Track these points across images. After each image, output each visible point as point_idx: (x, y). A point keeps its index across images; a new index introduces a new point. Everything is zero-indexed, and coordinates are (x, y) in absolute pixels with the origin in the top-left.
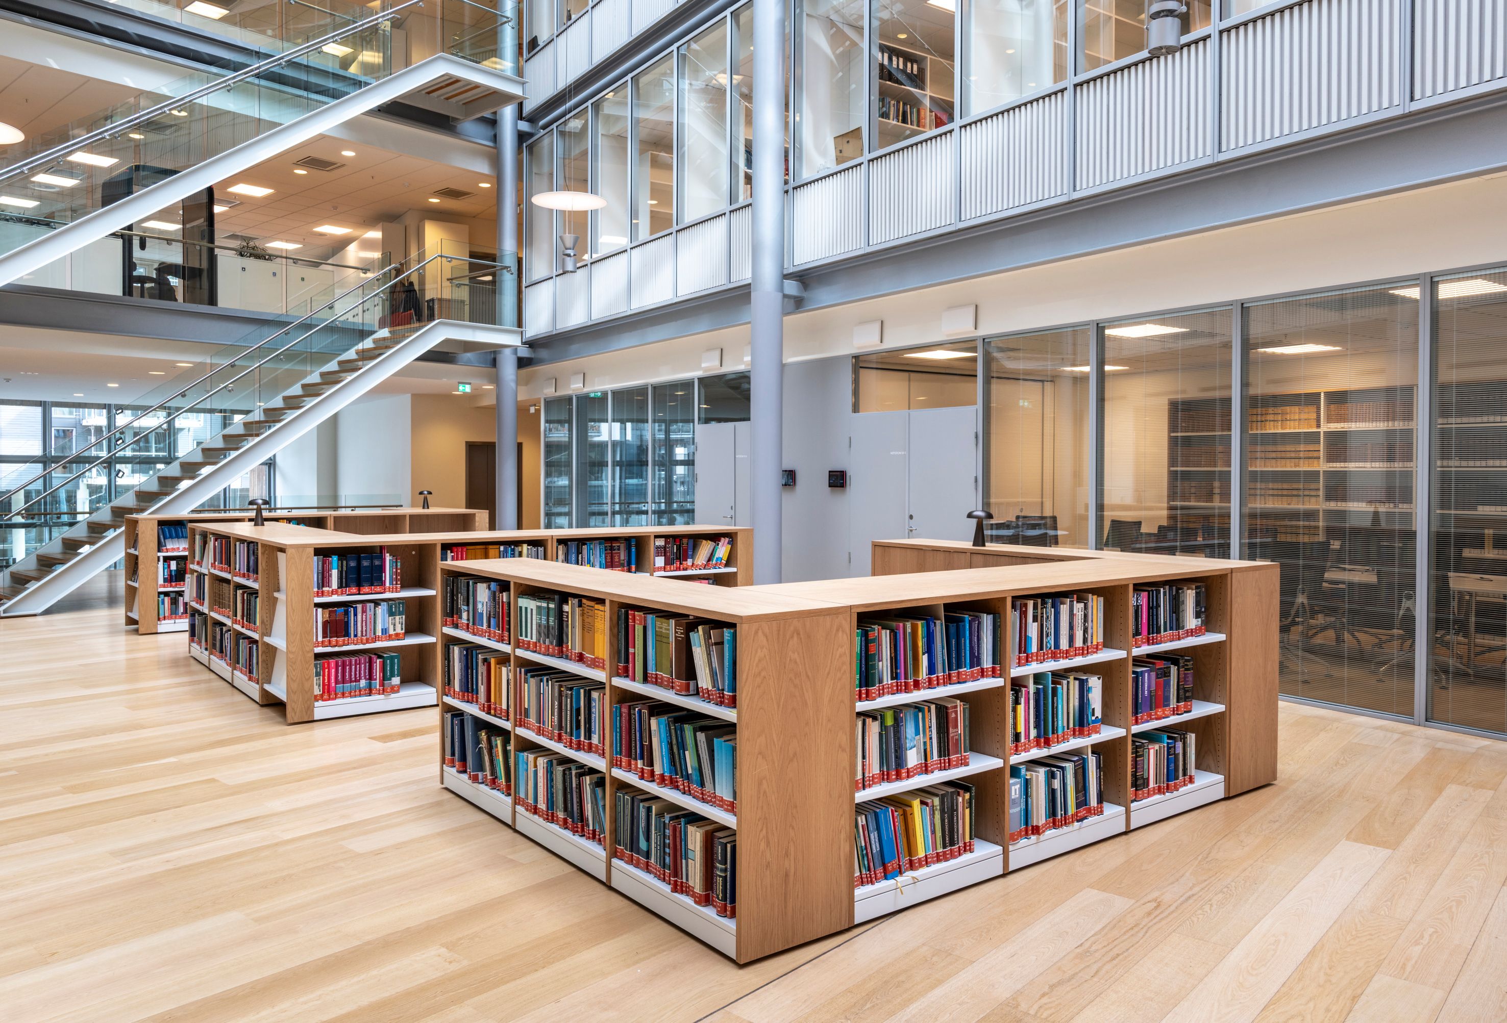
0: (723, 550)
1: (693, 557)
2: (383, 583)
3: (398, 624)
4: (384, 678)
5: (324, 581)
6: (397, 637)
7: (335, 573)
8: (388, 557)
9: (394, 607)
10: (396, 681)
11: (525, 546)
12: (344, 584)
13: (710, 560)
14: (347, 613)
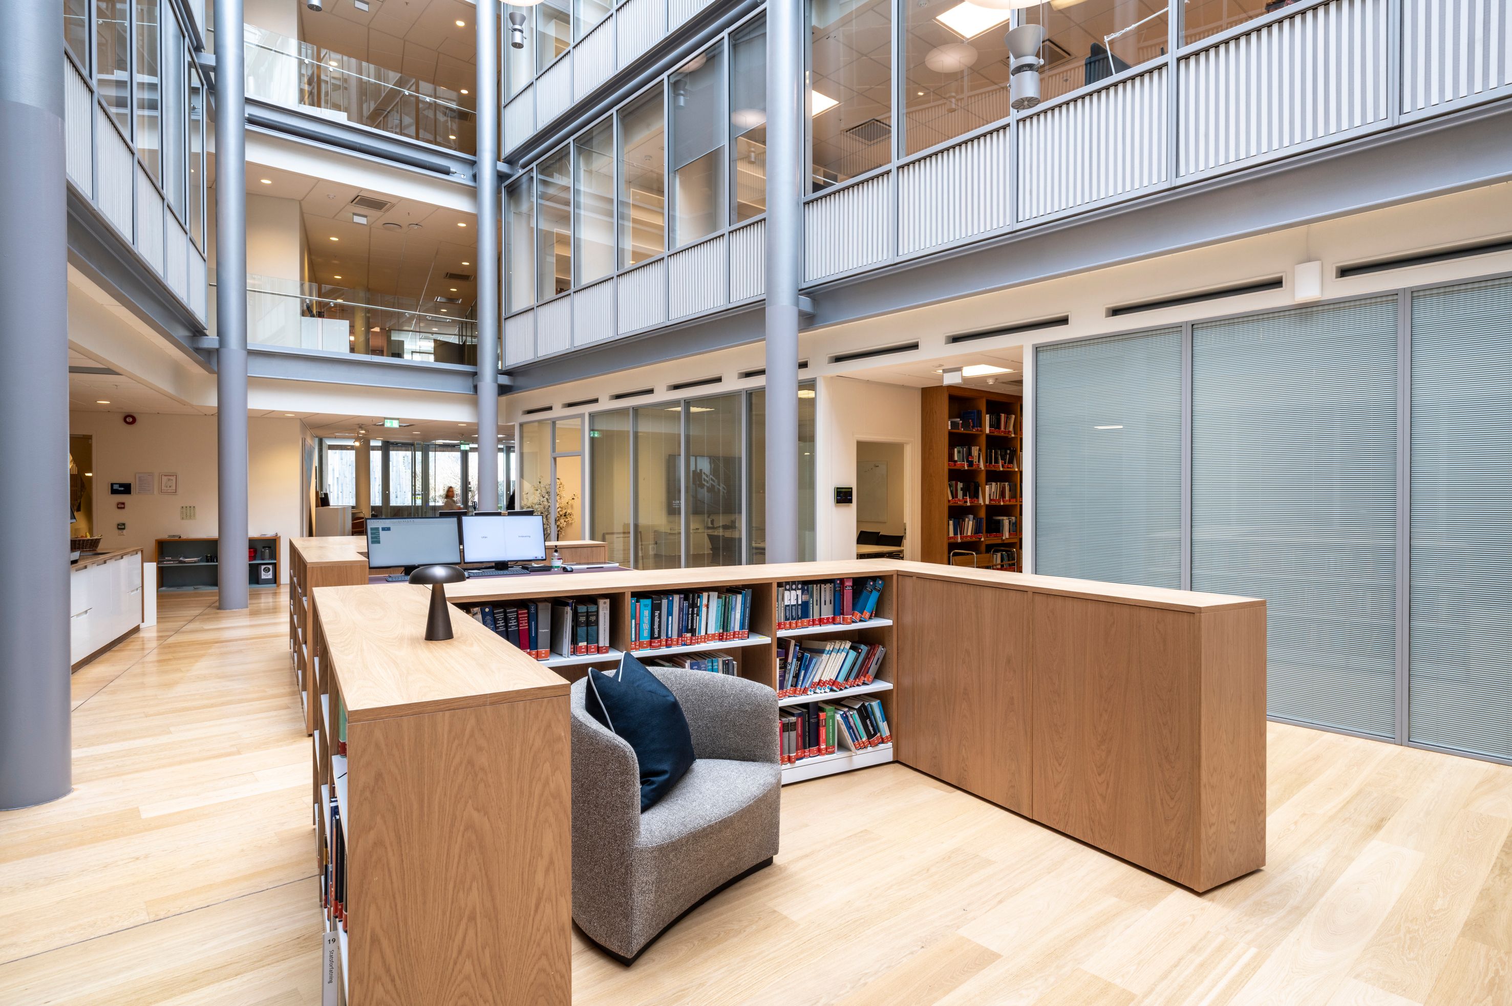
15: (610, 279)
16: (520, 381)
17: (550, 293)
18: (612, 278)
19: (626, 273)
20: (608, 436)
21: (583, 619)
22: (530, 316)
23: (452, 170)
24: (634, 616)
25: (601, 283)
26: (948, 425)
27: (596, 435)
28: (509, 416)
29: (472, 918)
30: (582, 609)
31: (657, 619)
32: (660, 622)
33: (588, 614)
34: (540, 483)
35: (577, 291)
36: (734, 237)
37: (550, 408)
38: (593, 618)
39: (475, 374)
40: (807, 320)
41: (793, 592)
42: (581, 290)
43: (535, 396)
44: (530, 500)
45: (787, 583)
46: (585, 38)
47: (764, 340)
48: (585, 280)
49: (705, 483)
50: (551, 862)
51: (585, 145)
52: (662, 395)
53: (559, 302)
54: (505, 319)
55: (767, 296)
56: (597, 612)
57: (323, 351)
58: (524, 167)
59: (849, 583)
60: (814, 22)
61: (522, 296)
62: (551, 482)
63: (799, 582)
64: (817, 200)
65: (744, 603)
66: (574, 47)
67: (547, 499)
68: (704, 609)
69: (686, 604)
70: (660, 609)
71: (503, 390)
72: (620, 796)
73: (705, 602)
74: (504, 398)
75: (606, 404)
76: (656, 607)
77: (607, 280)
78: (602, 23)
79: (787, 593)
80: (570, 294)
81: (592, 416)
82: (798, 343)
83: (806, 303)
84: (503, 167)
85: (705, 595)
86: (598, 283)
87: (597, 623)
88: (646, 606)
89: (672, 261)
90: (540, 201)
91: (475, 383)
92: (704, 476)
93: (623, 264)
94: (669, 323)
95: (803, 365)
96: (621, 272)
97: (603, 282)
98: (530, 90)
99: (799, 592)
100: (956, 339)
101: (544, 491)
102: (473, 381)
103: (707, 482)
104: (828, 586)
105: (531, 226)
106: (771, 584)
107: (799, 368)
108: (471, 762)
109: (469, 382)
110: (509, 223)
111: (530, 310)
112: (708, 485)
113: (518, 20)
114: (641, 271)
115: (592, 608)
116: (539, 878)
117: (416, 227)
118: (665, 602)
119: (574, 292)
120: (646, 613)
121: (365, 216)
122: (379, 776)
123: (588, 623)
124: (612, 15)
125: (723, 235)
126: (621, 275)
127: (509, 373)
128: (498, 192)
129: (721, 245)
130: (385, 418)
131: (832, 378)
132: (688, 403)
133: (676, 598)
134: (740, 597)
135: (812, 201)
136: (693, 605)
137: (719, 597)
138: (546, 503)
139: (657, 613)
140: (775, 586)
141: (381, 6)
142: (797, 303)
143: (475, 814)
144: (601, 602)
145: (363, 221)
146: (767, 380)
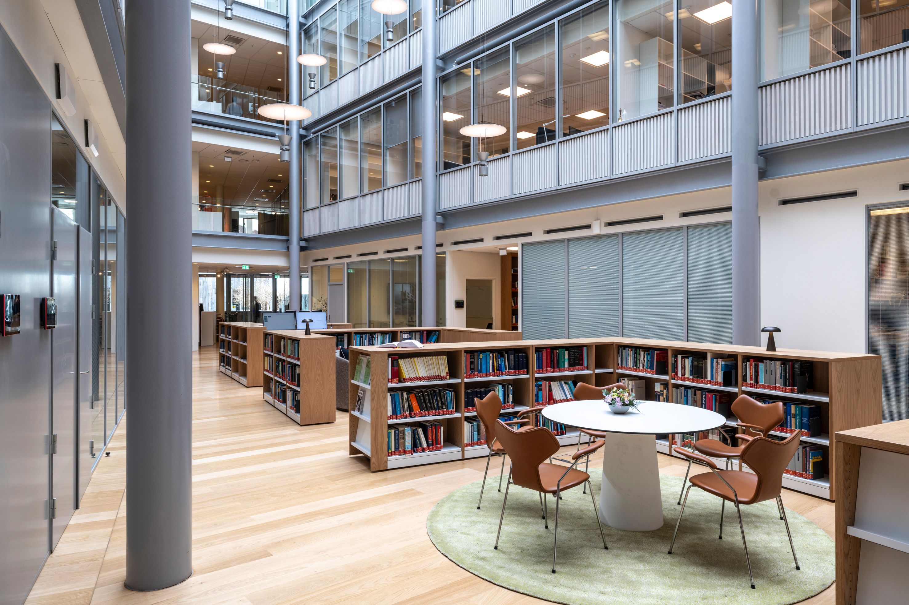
15: (357, 197)
16: (312, 244)
17: (327, 200)
18: (358, 197)
19: (364, 195)
20: (357, 271)
21: (340, 340)
22: (317, 211)
23: (277, 134)
24: (355, 339)
25: (352, 198)
26: (511, 271)
27: (352, 272)
28: (305, 263)
29: (319, 375)
30: (339, 337)
31: (361, 341)
32: (362, 341)
33: (341, 338)
34: (322, 298)
35: (341, 201)
36: (412, 185)
37: (327, 259)
38: (343, 340)
39: (288, 240)
40: (441, 227)
41: (406, 335)
42: (343, 201)
43: (320, 253)
44: (317, 307)
45: (404, 331)
46: (345, 76)
47: (421, 234)
48: (345, 196)
49: (408, 298)
50: (332, 368)
51: (346, 127)
52: (382, 256)
53: (332, 206)
54: (304, 212)
55: (423, 214)
56: (344, 338)
57: (213, 232)
58: (314, 133)
59: (425, 332)
60: (444, 94)
61: (312, 200)
62: (328, 297)
63: (408, 331)
64: (444, 174)
65: (389, 337)
66: (339, 79)
67: (325, 307)
68: (376, 339)
69: (370, 337)
70: (362, 337)
71: (302, 249)
72: (347, 373)
73: (377, 336)
74: (303, 253)
75: (355, 259)
76: (361, 337)
77: (356, 198)
78: (353, 71)
79: (403, 335)
80: (337, 203)
81: (348, 264)
82: (436, 236)
83: (440, 219)
84: (303, 132)
85: (377, 334)
86: (351, 199)
87: (344, 341)
88: (358, 336)
89: (385, 192)
90: (322, 147)
91: (288, 246)
92: (407, 294)
93: (363, 190)
94: (384, 222)
95: (440, 245)
96: (362, 194)
97: (353, 198)
98: (317, 95)
99: (408, 335)
100: (498, 238)
101: (324, 302)
102: (287, 244)
103: (409, 297)
104: (418, 333)
105: (317, 160)
106: (398, 331)
107: (437, 247)
108: (319, 349)
109: (285, 245)
110: (306, 159)
111: (317, 208)
112: (409, 299)
113: (312, 76)
114: (371, 195)
115: (342, 337)
116: (330, 370)
117: (256, 161)
118: (364, 336)
119: (339, 202)
120: (358, 339)
121: (231, 157)
122: (305, 349)
123: (341, 341)
124: (357, 68)
125: (407, 183)
126: (362, 196)
127: (306, 240)
128: (300, 144)
129: (406, 188)
130: (243, 265)
131: (453, 251)
132: (393, 259)
133: (368, 335)
134: (388, 335)
135: (443, 174)
136: (373, 337)
137: (381, 335)
138: (325, 309)
139: (361, 339)
140: (399, 332)
141: (239, 48)
142: (435, 219)
143: (320, 358)
144: (345, 335)
145: (229, 160)
146: (422, 252)
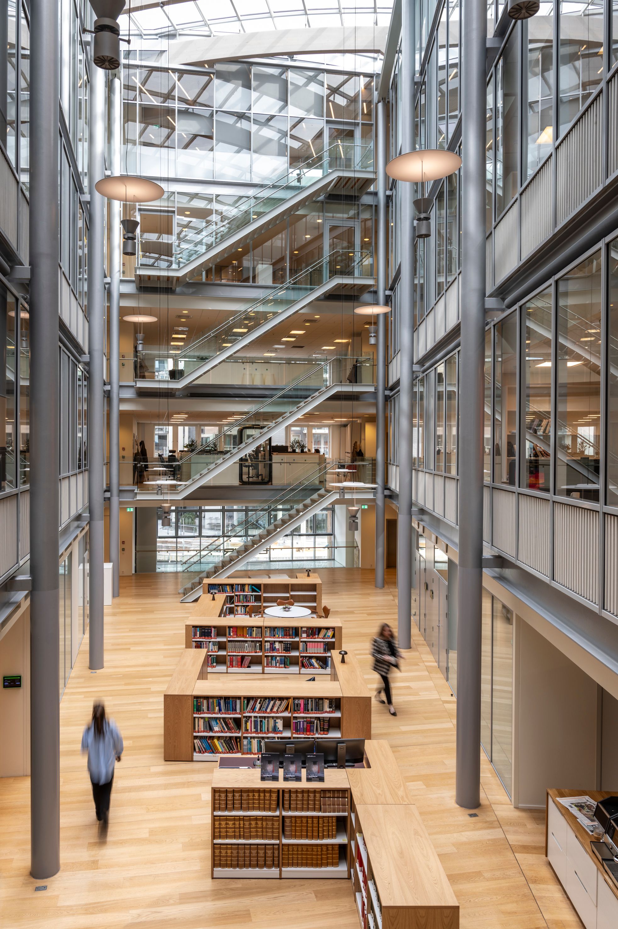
0: (330, 633)
1: (318, 635)
2: (211, 637)
3: (216, 648)
4: (211, 663)
5: (195, 635)
6: (215, 652)
7: (198, 633)
8: (213, 629)
9: (214, 643)
10: (215, 664)
11: (255, 629)
12: (201, 636)
13: (325, 636)
14: (201, 644)
